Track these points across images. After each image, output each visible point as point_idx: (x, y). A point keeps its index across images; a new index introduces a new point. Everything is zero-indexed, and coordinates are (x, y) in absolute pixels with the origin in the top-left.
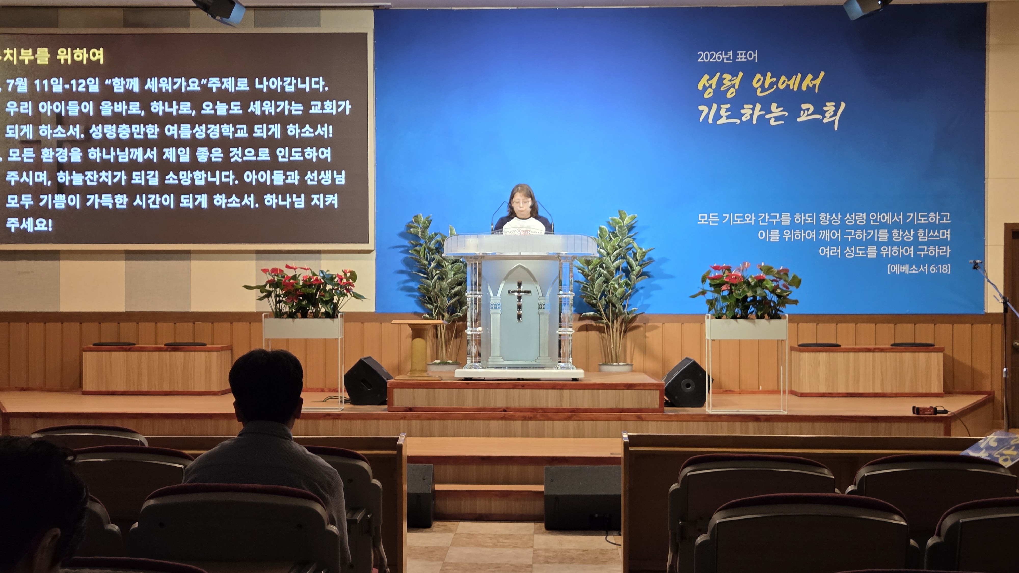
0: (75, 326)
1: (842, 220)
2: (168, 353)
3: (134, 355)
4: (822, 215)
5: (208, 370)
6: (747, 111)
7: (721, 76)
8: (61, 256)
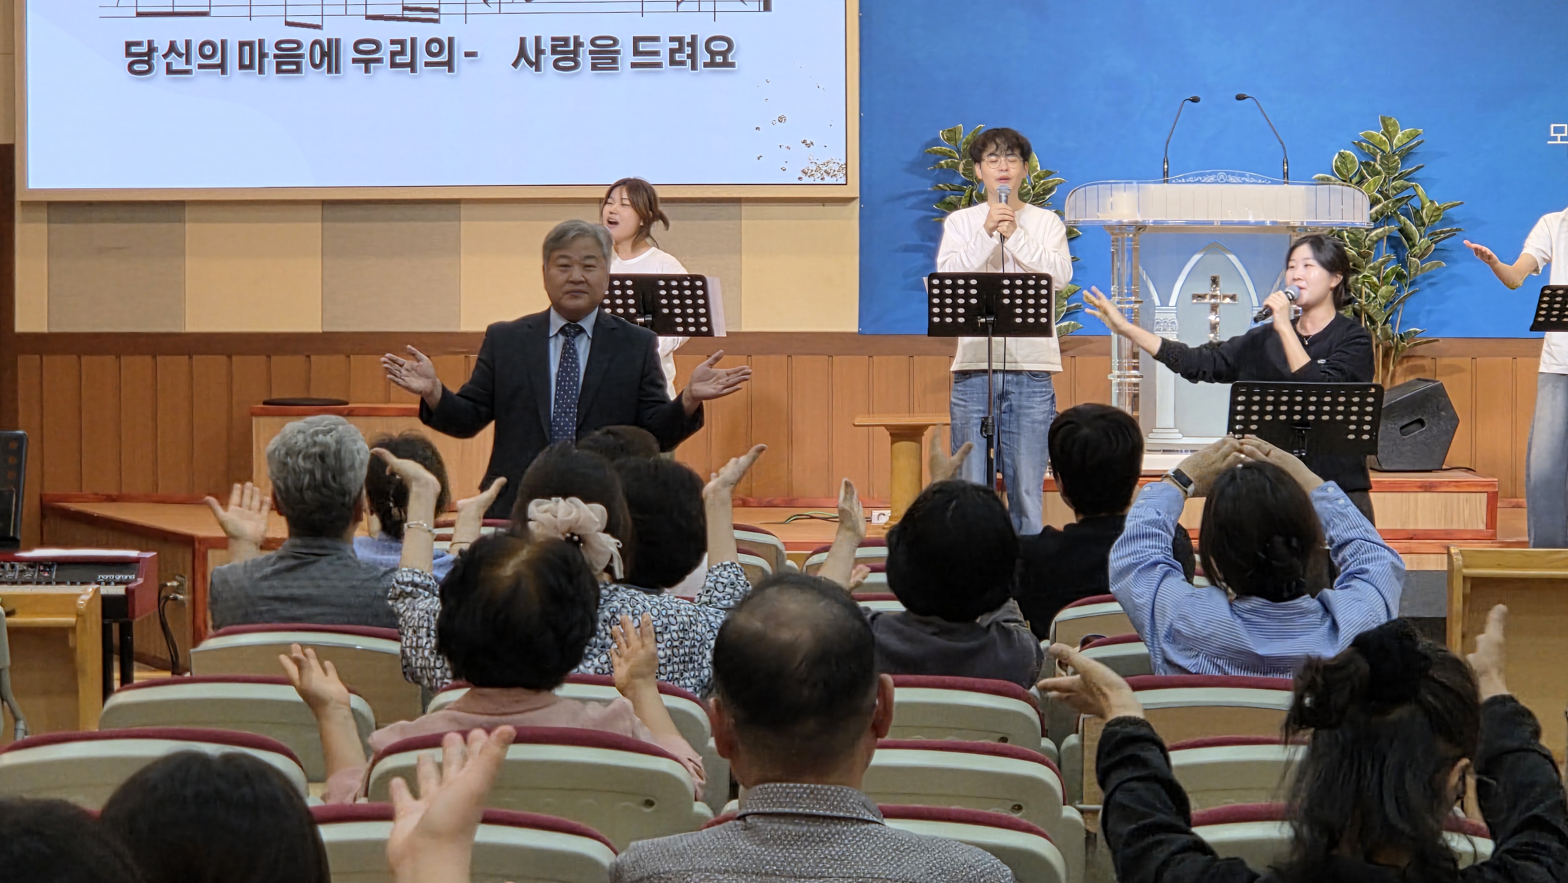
0: (217, 363)
8: (188, 212)
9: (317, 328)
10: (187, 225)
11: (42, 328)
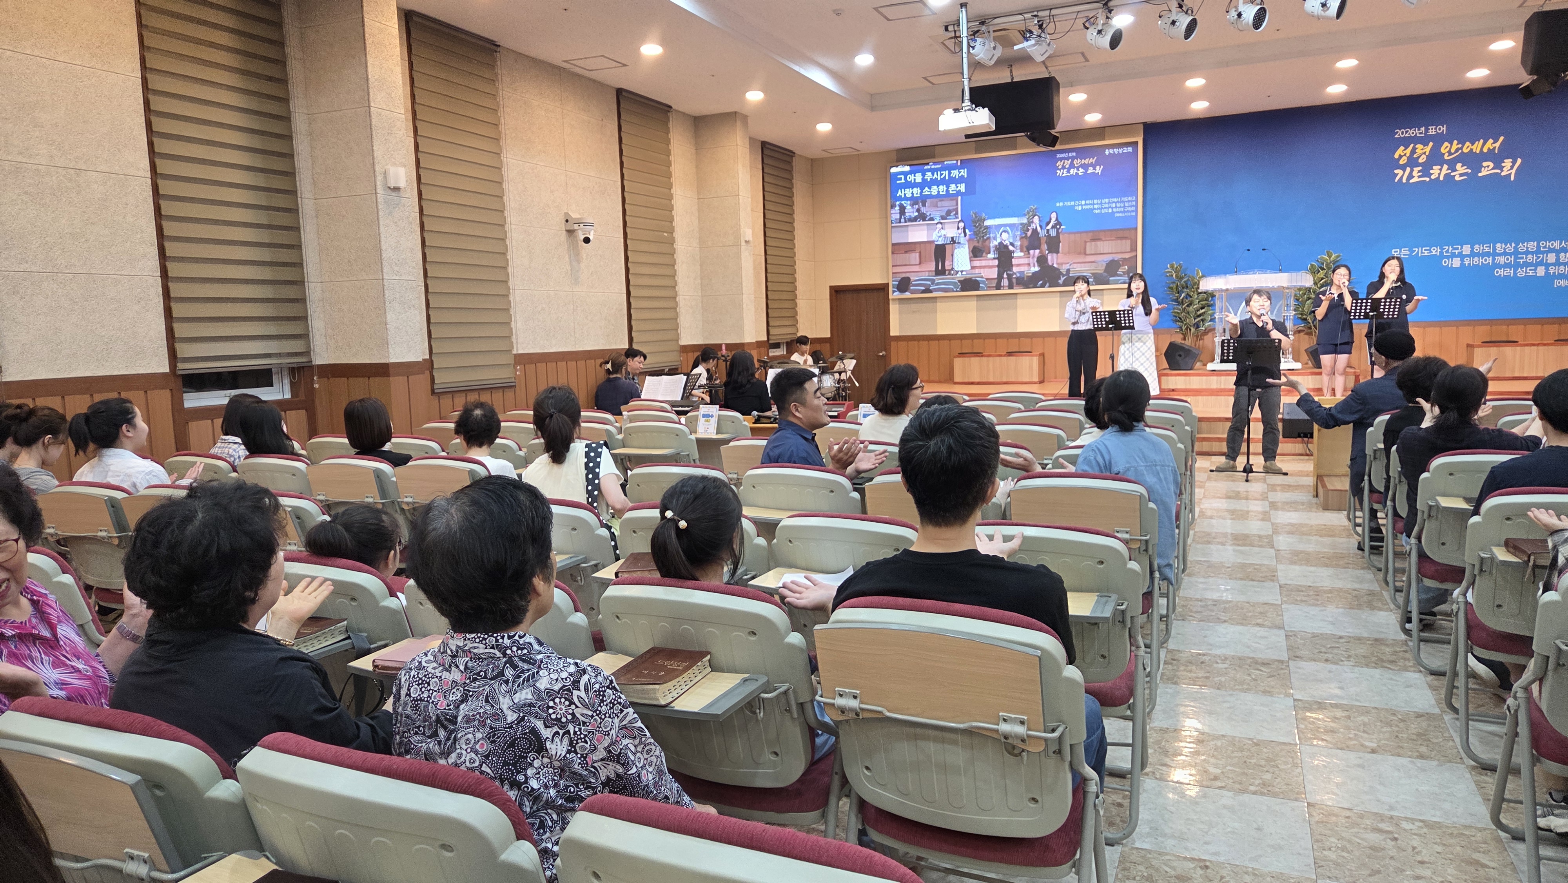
0: (946, 342)
1: (1516, 248)
2: (1005, 358)
3: (984, 359)
4: (1498, 245)
5: (1031, 368)
6: (1435, 171)
7: (1414, 147)
8: (938, 300)
9: (975, 332)
10: (938, 304)
11: (897, 334)
